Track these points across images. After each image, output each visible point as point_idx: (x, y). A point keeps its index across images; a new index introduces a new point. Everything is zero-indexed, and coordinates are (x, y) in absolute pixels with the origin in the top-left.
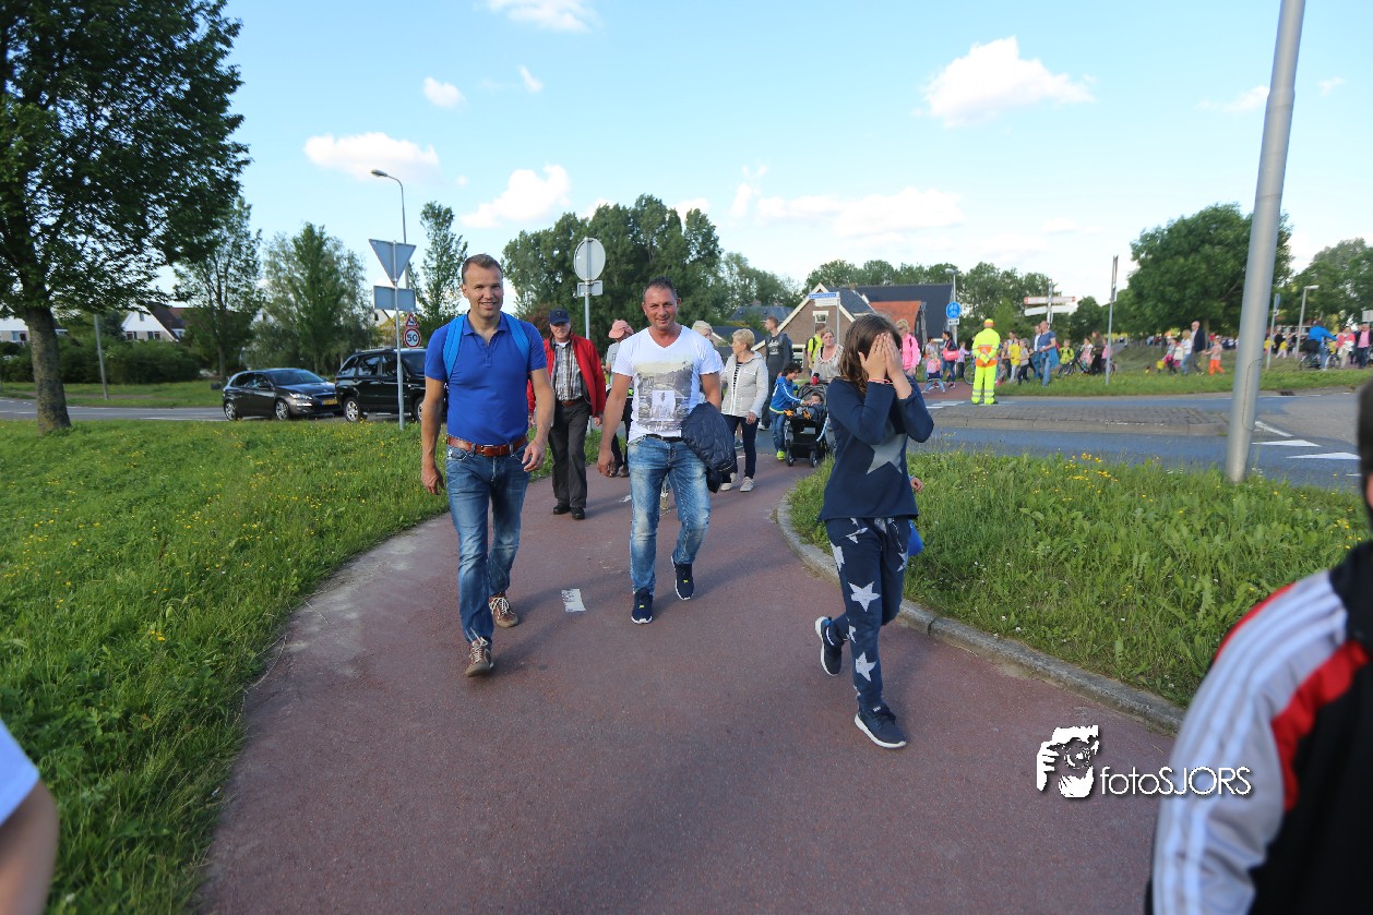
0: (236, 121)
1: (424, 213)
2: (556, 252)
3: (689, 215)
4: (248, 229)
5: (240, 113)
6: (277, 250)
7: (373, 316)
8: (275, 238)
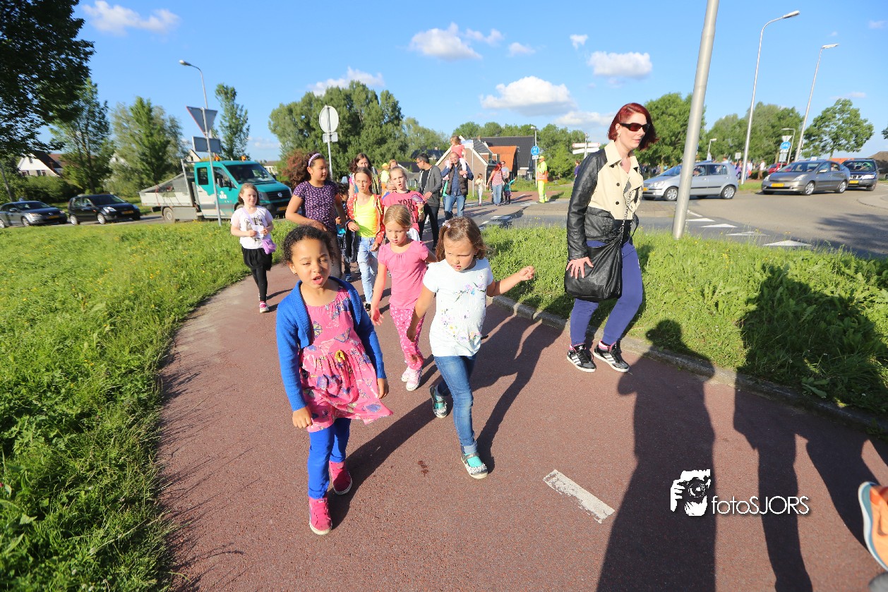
0: (80, 23)
1: (218, 91)
2: (303, 117)
3: (382, 96)
6: (120, 115)
7: (189, 158)
8: (118, 107)
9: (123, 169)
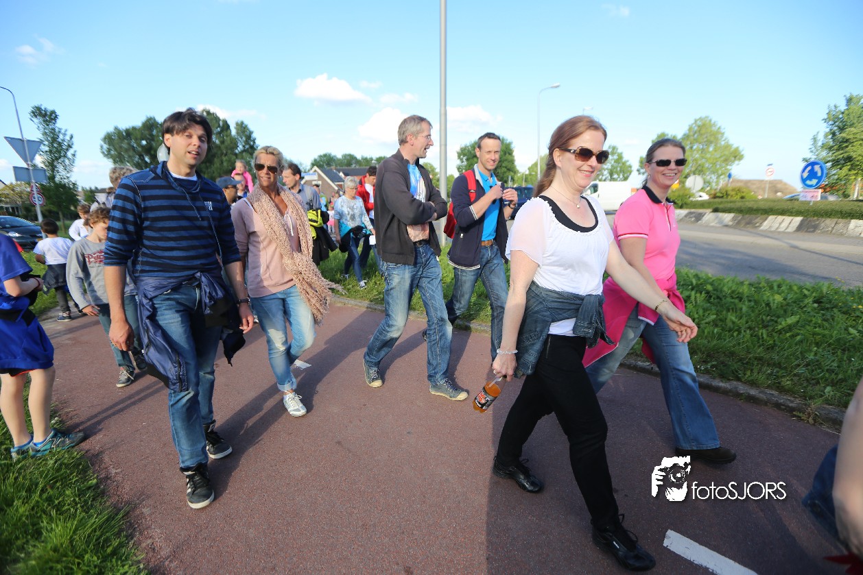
1: (33, 112)
2: (144, 142)
3: (237, 124)
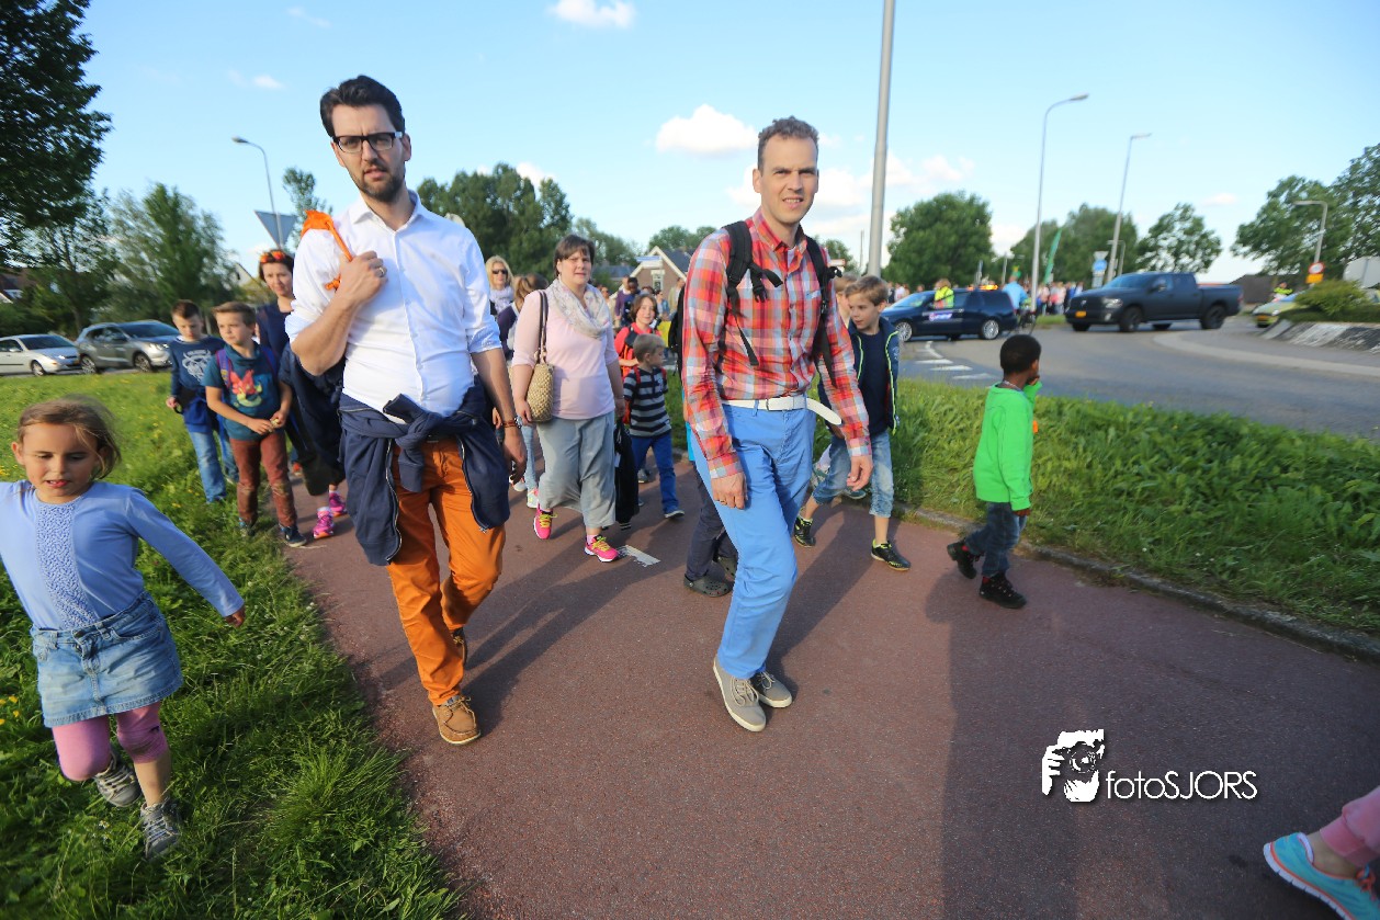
0: (93, 91)
1: (286, 177)
3: (543, 183)
4: (92, 187)
5: (97, 83)
6: (122, 207)
7: (234, 275)
8: (121, 197)
9: (124, 291)
